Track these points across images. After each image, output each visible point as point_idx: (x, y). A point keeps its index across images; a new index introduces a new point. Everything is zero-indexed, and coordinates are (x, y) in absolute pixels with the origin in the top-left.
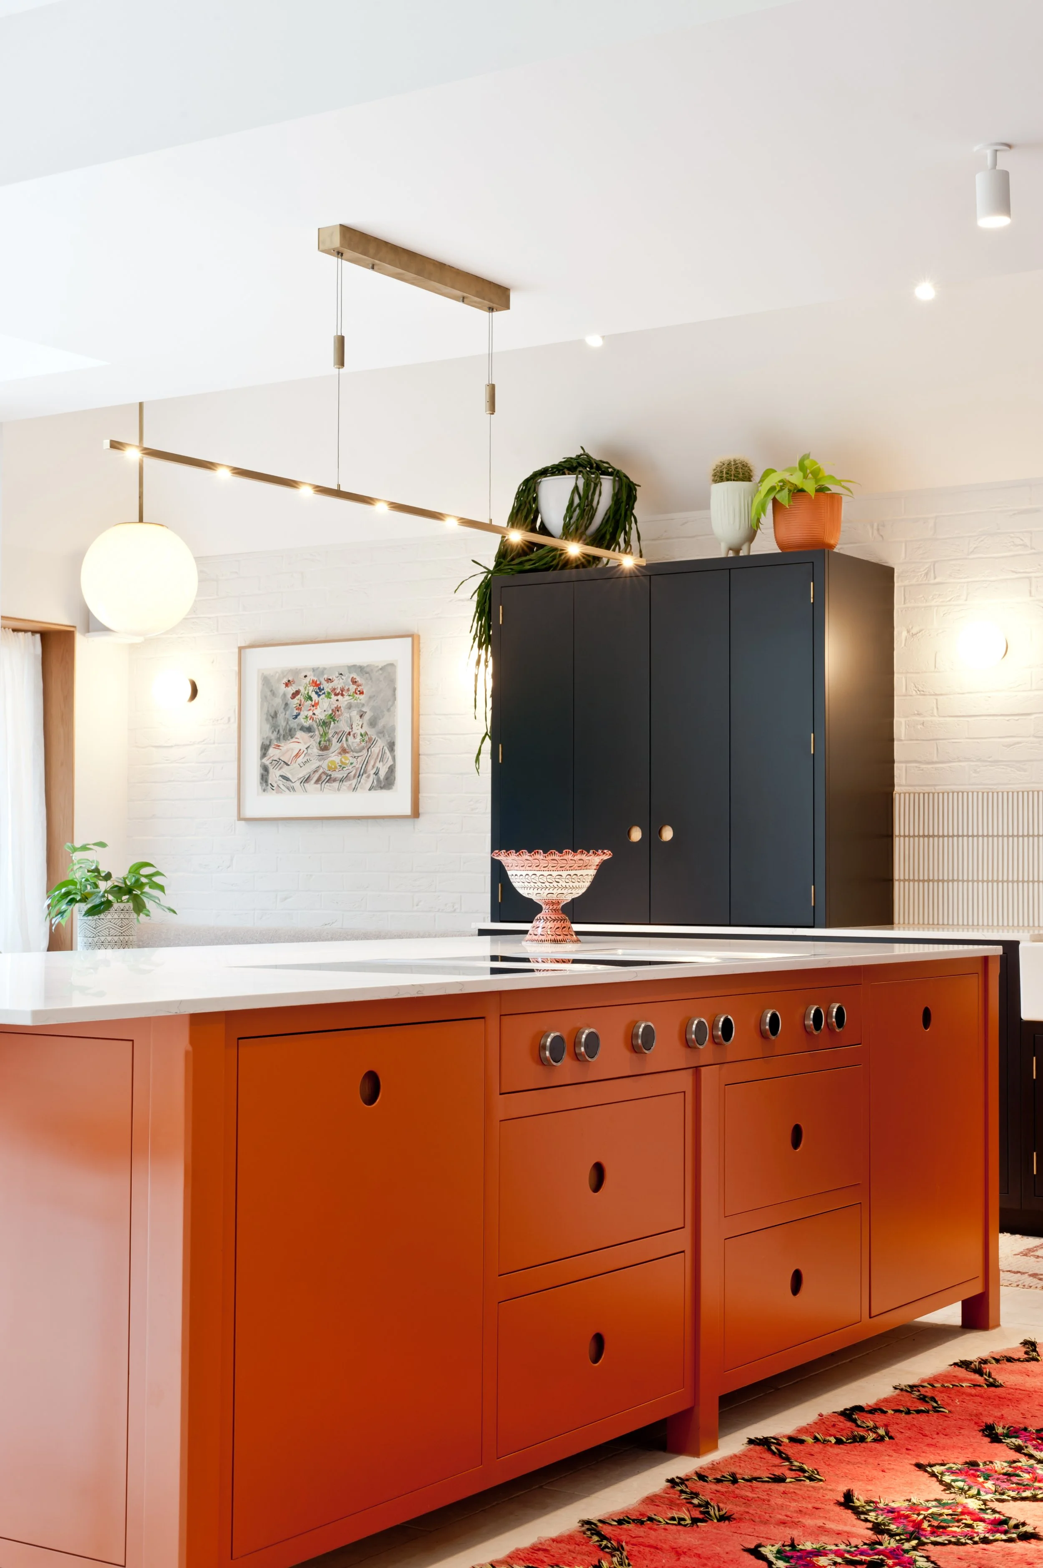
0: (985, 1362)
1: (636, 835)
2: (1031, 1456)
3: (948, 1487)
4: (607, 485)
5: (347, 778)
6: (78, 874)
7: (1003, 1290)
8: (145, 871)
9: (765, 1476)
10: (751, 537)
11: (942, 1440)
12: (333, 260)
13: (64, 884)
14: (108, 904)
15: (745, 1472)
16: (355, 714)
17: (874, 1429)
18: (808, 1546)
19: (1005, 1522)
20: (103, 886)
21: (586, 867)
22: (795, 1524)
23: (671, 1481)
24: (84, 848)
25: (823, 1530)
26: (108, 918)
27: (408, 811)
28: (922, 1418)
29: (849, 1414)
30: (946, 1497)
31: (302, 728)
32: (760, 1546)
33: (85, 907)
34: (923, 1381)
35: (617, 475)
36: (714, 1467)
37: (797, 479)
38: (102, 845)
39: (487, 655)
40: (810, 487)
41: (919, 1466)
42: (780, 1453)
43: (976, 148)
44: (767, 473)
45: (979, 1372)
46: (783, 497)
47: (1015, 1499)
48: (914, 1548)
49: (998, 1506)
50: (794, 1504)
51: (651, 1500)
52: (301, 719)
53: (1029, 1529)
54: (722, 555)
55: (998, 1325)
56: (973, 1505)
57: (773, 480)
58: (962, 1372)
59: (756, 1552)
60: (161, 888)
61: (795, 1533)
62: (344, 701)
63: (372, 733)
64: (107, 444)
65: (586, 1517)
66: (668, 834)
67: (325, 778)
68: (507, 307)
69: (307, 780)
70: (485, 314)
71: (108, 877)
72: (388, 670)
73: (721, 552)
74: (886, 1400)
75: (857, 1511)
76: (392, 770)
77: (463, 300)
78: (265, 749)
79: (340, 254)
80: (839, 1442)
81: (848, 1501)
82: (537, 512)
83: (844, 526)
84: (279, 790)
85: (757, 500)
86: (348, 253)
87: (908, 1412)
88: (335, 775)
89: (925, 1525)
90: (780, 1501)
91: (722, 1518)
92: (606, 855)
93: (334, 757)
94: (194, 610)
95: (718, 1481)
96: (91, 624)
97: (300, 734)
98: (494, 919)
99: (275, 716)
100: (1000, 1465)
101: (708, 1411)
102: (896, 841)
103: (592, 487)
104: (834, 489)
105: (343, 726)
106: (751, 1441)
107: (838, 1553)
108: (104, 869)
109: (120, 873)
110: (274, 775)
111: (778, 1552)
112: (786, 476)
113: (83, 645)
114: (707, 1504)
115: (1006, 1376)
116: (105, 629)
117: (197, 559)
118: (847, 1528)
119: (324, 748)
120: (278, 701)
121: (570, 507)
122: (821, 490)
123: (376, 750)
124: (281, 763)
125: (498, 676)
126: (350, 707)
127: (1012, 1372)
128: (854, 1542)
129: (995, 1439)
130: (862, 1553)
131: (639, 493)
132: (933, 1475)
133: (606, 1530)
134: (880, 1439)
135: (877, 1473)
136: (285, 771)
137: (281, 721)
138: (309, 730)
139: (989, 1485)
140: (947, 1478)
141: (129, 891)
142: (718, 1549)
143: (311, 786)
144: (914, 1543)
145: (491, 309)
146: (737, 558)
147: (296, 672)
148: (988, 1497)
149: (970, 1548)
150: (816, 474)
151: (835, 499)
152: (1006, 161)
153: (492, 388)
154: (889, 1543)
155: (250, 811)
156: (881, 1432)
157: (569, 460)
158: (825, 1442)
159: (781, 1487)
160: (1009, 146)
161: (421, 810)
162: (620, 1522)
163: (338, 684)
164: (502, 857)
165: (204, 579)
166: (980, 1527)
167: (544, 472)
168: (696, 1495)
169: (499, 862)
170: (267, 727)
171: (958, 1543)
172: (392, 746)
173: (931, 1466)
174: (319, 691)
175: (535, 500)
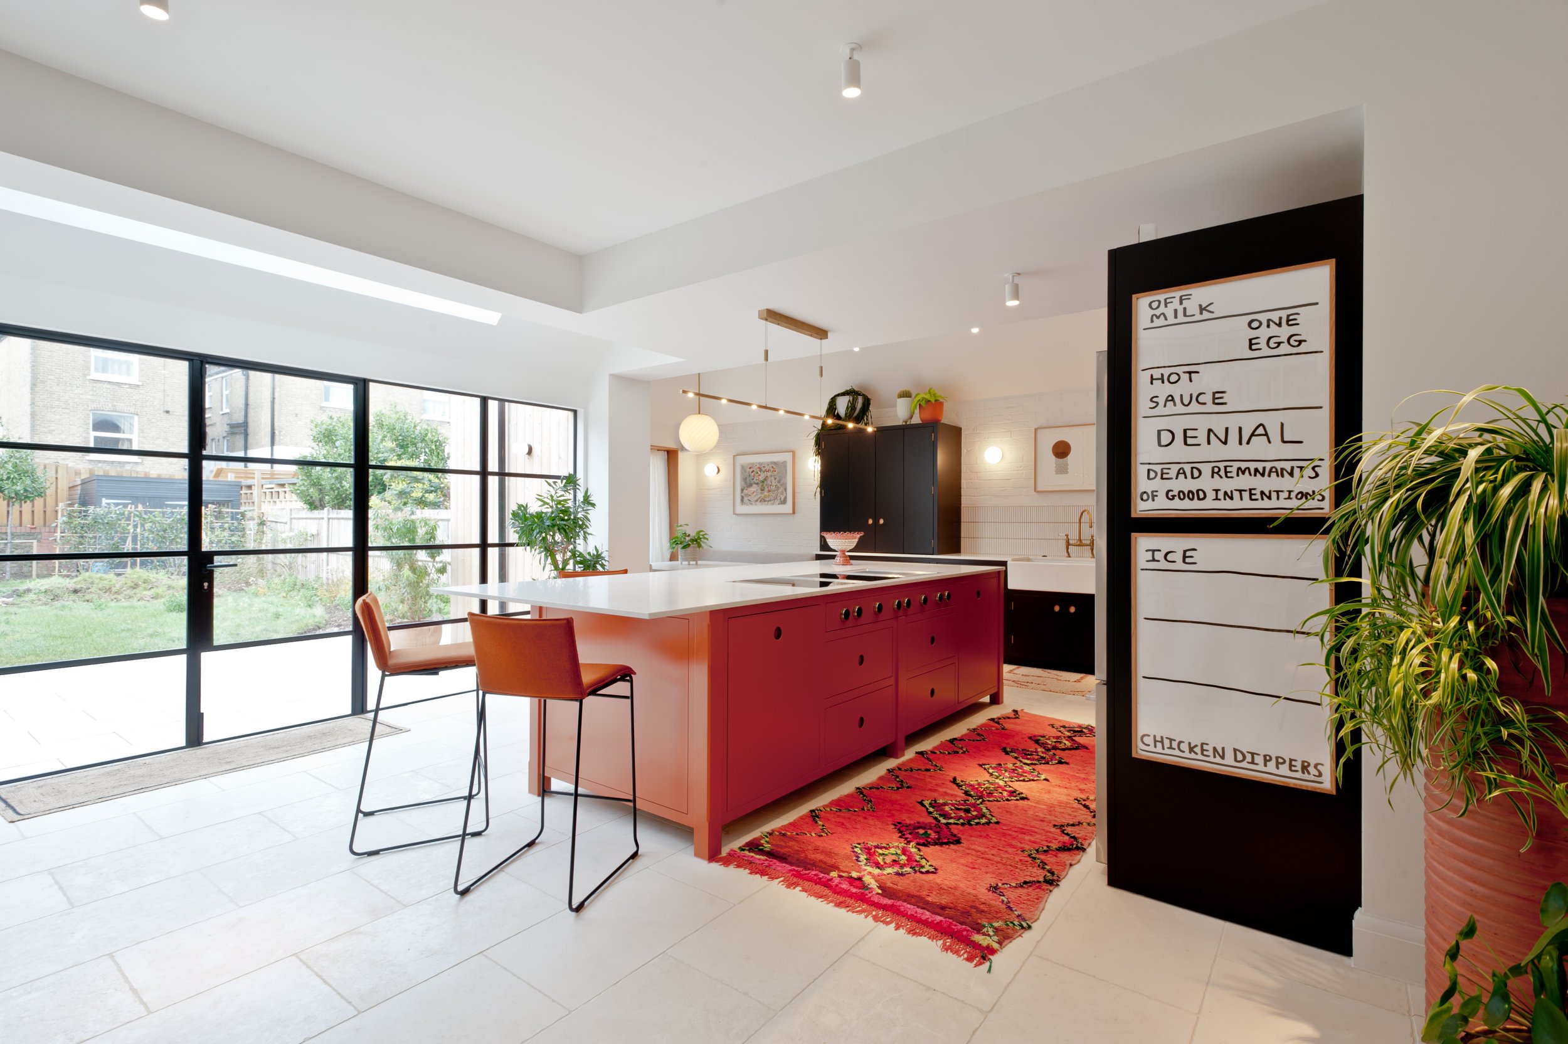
0: (1000, 719)
1: (870, 522)
2: (1021, 761)
3: (991, 774)
4: (860, 400)
5: (770, 500)
6: (679, 535)
7: (1005, 687)
8: (701, 533)
9: (923, 769)
10: (911, 417)
11: (987, 753)
12: (764, 322)
13: (674, 538)
14: (689, 545)
15: (915, 767)
16: (773, 478)
17: (962, 748)
18: (941, 801)
19: (1014, 792)
20: (687, 539)
21: (855, 538)
22: (935, 791)
23: (888, 770)
24: (681, 526)
25: (946, 794)
26: (689, 549)
27: (791, 512)
28: (979, 743)
29: (952, 741)
30: (991, 779)
31: (755, 483)
32: (923, 800)
33: (681, 546)
34: (978, 727)
35: (863, 395)
36: (904, 764)
37: (928, 397)
38: (687, 525)
39: (818, 458)
40: (933, 400)
41: (980, 765)
42: (928, 758)
43: (1006, 275)
44: (917, 395)
45: (998, 723)
46: (923, 403)
47: (1017, 781)
48: (981, 803)
49: (1010, 783)
50: (934, 781)
51: (881, 778)
52: (755, 480)
53: (1024, 795)
54: (901, 424)
55: (1003, 702)
56: (1002, 783)
57: (919, 397)
58: (992, 723)
59: (921, 803)
60: (707, 539)
61: (935, 795)
62: (769, 474)
63: (779, 485)
64: (681, 392)
65: (857, 786)
66: (882, 521)
67: (763, 500)
68: (827, 338)
69: (757, 501)
70: (819, 341)
71: (689, 536)
72: (784, 463)
73: (900, 423)
74: (965, 735)
75: (959, 786)
76: (786, 498)
77: (811, 336)
78: (742, 490)
79: (766, 320)
80: (949, 753)
81: (954, 781)
82: (836, 409)
83: (944, 413)
84: (747, 505)
85: (914, 404)
86: (769, 319)
87: (973, 741)
88: (767, 499)
89: (984, 792)
90: (929, 780)
91: (908, 787)
92: (862, 534)
93: (766, 493)
94: (718, 443)
95: (906, 770)
96: (683, 449)
97: (754, 485)
98: (821, 550)
99: (746, 479)
100: (1010, 766)
101: (901, 741)
102: (962, 524)
103: (854, 401)
104: (941, 400)
105: (769, 483)
106: (916, 753)
107: (953, 805)
108: (688, 533)
109: (693, 534)
110: (746, 499)
111: (930, 804)
112: (924, 396)
113: (681, 455)
114: (902, 781)
115: (1009, 725)
116: (686, 450)
117: (718, 425)
118: (955, 793)
119: (762, 490)
120: (747, 474)
121: (847, 408)
122: (936, 401)
123: (780, 491)
124: (747, 495)
125: (822, 466)
126: (771, 476)
127: (1010, 723)
128: (958, 799)
129: (1007, 753)
130: (962, 805)
131: (872, 402)
132: (985, 769)
133: (865, 792)
134: (964, 753)
135: (964, 767)
136: (749, 498)
137: (748, 482)
138: (757, 484)
139: (1007, 774)
140: (991, 771)
141: (696, 541)
142: (907, 802)
143: (758, 503)
144: (981, 800)
145: (821, 339)
146: (906, 425)
147: (753, 464)
148: (1007, 780)
149: (1002, 803)
150: (934, 395)
151: (941, 404)
152: (1017, 280)
153: (821, 368)
154: (972, 800)
155: (737, 512)
156: (965, 749)
157: (847, 391)
158: (944, 753)
159: (928, 773)
160: (1019, 274)
161: (796, 511)
162: (870, 788)
163: (767, 468)
164: (824, 534)
165: (721, 432)
166: (1005, 794)
167: (838, 395)
168: (897, 777)
169: (823, 537)
170: (743, 483)
171: (997, 801)
172: (785, 490)
173: (984, 765)
174: (761, 470)
175: (835, 405)
